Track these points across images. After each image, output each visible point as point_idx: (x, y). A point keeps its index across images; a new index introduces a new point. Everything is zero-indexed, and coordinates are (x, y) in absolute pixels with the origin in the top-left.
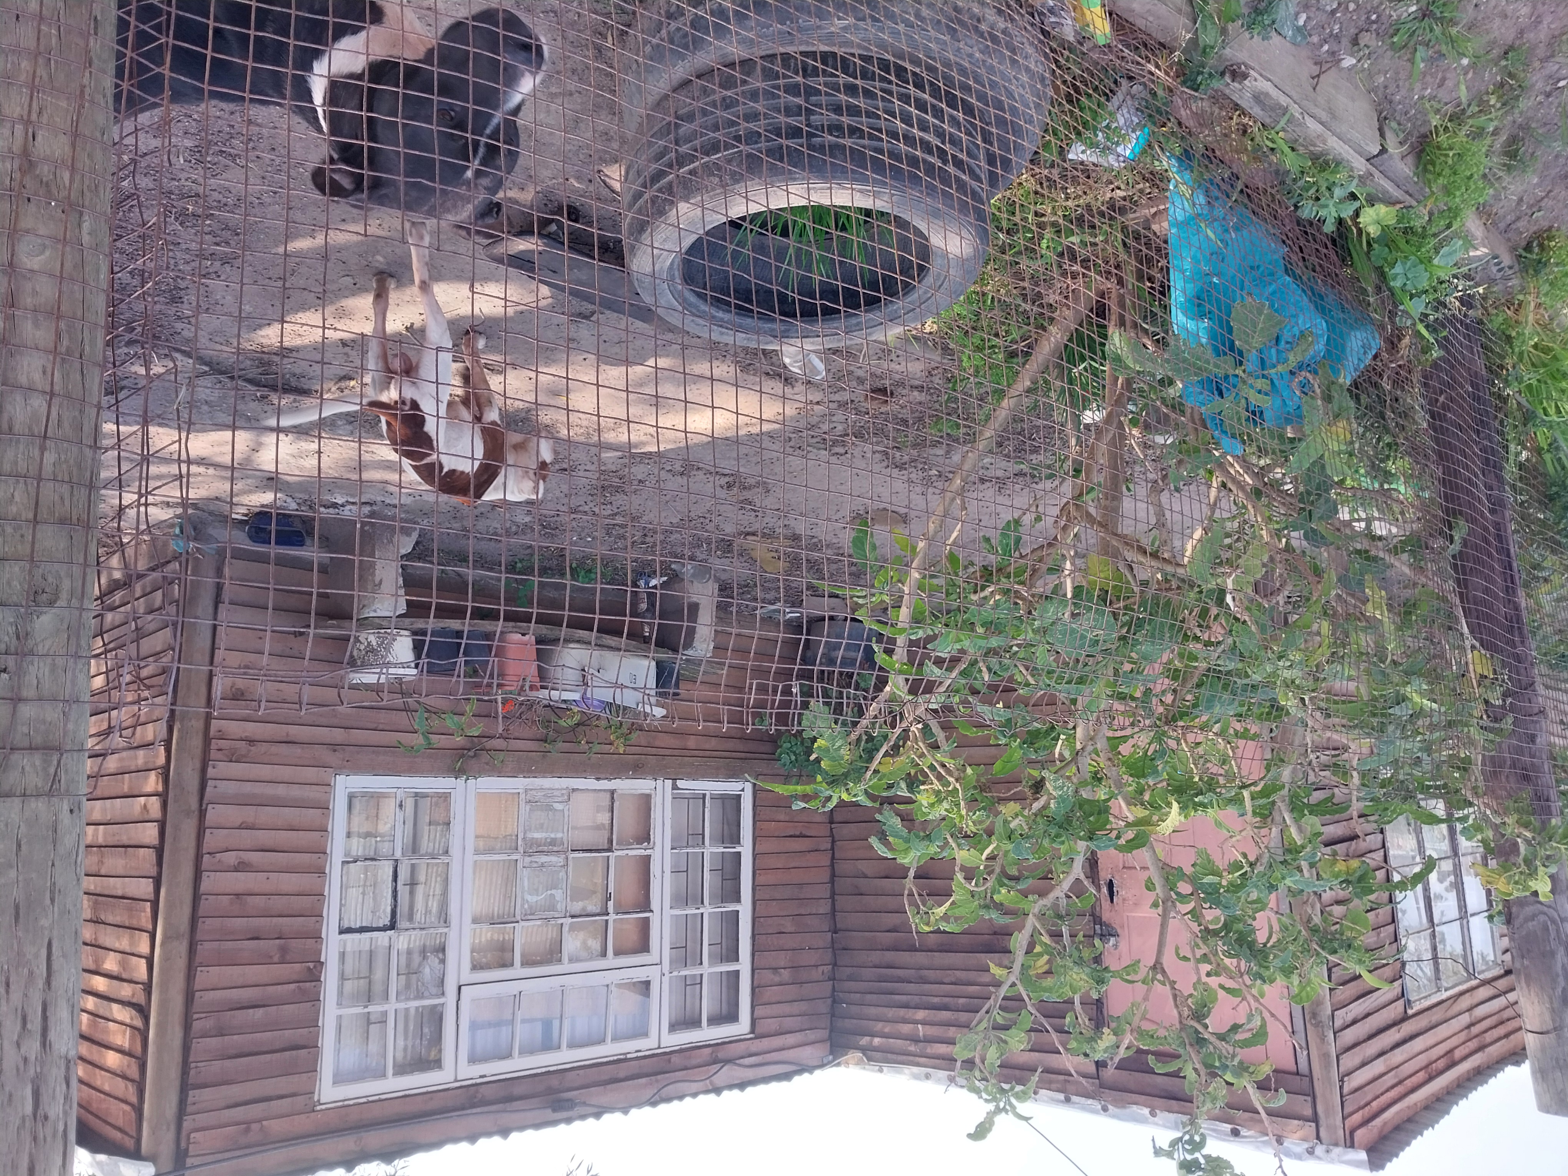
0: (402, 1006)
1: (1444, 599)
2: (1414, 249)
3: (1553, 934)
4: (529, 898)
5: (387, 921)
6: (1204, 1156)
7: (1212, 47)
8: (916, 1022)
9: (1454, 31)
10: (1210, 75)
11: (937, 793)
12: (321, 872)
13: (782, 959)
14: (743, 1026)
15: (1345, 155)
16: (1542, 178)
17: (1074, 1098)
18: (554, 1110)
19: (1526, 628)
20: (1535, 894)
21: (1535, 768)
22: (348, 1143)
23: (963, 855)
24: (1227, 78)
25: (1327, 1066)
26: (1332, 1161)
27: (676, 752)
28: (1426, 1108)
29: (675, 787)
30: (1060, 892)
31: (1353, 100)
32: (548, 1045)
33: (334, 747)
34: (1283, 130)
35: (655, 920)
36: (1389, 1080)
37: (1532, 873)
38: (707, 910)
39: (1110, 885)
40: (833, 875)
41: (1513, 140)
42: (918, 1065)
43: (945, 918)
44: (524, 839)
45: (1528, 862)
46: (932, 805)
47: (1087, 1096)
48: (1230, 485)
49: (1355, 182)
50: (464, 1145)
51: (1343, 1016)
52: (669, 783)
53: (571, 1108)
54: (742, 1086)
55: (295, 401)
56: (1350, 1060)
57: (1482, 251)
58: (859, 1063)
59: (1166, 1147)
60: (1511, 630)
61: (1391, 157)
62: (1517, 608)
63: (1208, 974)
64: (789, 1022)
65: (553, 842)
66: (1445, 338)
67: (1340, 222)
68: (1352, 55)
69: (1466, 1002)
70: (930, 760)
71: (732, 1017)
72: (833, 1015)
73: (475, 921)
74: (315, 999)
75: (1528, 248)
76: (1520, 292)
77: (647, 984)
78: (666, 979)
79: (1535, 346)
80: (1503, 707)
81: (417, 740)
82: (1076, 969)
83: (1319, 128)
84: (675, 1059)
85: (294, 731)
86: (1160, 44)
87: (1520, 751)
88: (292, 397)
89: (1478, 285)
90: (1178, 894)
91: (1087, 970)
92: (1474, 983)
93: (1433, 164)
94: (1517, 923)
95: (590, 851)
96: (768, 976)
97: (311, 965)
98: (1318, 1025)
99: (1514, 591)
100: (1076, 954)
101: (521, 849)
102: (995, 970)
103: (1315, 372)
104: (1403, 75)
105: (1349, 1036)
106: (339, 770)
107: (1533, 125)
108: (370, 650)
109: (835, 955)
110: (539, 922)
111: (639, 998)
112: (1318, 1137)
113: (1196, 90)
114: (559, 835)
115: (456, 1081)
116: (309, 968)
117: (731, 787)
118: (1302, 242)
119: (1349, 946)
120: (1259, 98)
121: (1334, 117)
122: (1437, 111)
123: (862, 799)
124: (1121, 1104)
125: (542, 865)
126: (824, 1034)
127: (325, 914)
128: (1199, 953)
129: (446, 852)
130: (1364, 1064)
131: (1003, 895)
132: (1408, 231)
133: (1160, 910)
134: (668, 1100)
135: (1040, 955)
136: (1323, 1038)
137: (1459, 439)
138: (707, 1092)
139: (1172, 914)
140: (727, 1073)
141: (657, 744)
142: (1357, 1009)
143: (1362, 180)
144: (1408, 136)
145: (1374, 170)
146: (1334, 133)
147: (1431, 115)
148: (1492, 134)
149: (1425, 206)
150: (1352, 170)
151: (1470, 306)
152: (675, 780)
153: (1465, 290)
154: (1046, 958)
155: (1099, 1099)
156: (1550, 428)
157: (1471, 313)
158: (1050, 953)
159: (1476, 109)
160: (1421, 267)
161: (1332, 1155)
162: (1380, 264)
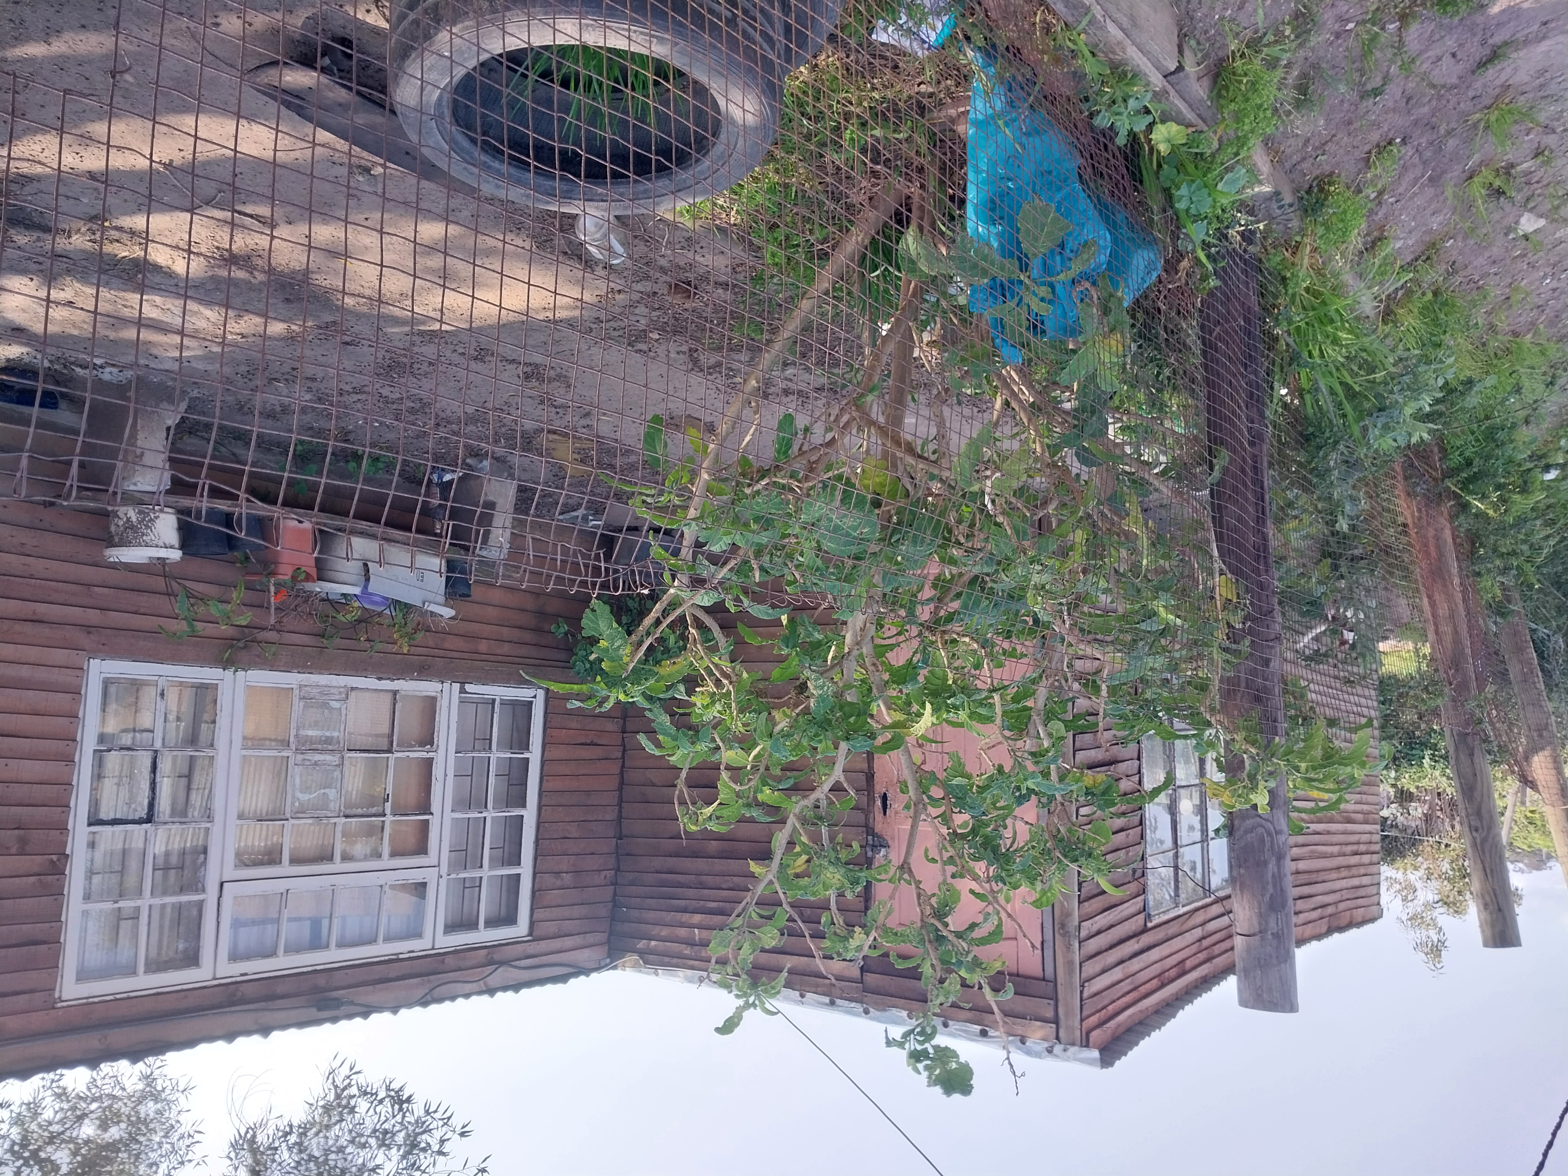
0: (157, 901)
1: (1197, 520)
2: (1200, 173)
3: (1268, 845)
4: (299, 795)
5: (143, 813)
6: (933, 1047)
8: (693, 926)
11: (712, 695)
12: (69, 760)
13: (565, 863)
14: (521, 929)
15: (1143, 67)
16: (1328, 121)
17: (839, 1002)
18: (320, 1009)
19: (1272, 559)
20: (1255, 807)
21: (1266, 690)
22: (93, 1041)
23: (730, 755)
25: (1071, 972)
26: (1068, 1059)
27: (465, 655)
28: (1157, 1012)
29: (463, 691)
30: (821, 794)
31: (1155, 11)
32: (317, 943)
33: (88, 628)
34: (1085, 31)
35: (434, 822)
36: (1125, 986)
37: (1254, 788)
38: (490, 814)
39: (884, 798)
40: (622, 783)
41: (1304, 75)
42: (692, 968)
43: (712, 818)
44: (297, 736)
45: (1252, 777)
46: (706, 707)
47: (851, 1000)
48: (1014, 404)
49: (1149, 95)
50: (220, 1044)
51: (1088, 927)
52: (456, 686)
53: (338, 1007)
54: (516, 987)
55: (39, 239)
56: (1091, 968)
57: (1267, 189)
58: (635, 966)
59: (898, 1038)
60: (1257, 559)
61: (1187, 76)
62: (1265, 538)
63: (953, 876)
64: (568, 925)
65: (328, 740)
66: (1223, 269)
67: (1133, 136)
69: (1200, 917)
70: (706, 662)
71: (511, 919)
72: (613, 919)
73: (241, 817)
74: (58, 893)
75: (1309, 191)
76: (1298, 233)
77: (424, 885)
78: (443, 882)
79: (1307, 290)
80: (1243, 630)
81: (181, 626)
82: (831, 869)
83: (1120, 35)
84: (449, 960)
85: (42, 609)
87: (1253, 672)
88: (35, 235)
89: (1258, 222)
90: (930, 797)
91: (842, 870)
92: (1208, 900)
93: (1226, 88)
94: (1237, 835)
95: (368, 751)
96: (549, 880)
97: (54, 858)
98: (1066, 934)
99: (1264, 522)
100: (833, 855)
101: (293, 747)
102: (755, 868)
103: (1094, 284)
105: (1093, 945)
106: (93, 654)
107: (1324, 65)
108: (129, 526)
109: (618, 861)
110: (310, 821)
111: (414, 899)
112: (1057, 1038)
114: (336, 734)
115: (215, 979)
116: (52, 861)
117: (523, 693)
118: (1094, 150)
119: (1090, 855)
121: (1135, 24)
122: (1236, 35)
123: (639, 699)
124: (882, 1007)
125: (316, 764)
126: (602, 937)
127: (72, 804)
128: (946, 856)
129: (212, 745)
130: (1103, 972)
131: (766, 795)
132: (1199, 156)
133: (911, 812)
134: (440, 1000)
135: (799, 855)
136: (1069, 947)
137: (1228, 370)
138: (480, 993)
139: (923, 817)
140: (502, 974)
141: (446, 645)
142: (1102, 921)
143: (1158, 96)
144: (1206, 57)
145: (1169, 88)
146: (1134, 43)
147: (1230, 38)
148: (1286, 66)
149: (1215, 132)
150: (1148, 84)
151: (1250, 242)
152: (463, 684)
153: (1246, 225)
154: (804, 857)
155: (862, 1002)
156: (1312, 369)
157: (1251, 248)
158: (808, 853)
159: (1272, 38)
160: (1205, 191)
161: (1069, 1053)
162: (1168, 184)
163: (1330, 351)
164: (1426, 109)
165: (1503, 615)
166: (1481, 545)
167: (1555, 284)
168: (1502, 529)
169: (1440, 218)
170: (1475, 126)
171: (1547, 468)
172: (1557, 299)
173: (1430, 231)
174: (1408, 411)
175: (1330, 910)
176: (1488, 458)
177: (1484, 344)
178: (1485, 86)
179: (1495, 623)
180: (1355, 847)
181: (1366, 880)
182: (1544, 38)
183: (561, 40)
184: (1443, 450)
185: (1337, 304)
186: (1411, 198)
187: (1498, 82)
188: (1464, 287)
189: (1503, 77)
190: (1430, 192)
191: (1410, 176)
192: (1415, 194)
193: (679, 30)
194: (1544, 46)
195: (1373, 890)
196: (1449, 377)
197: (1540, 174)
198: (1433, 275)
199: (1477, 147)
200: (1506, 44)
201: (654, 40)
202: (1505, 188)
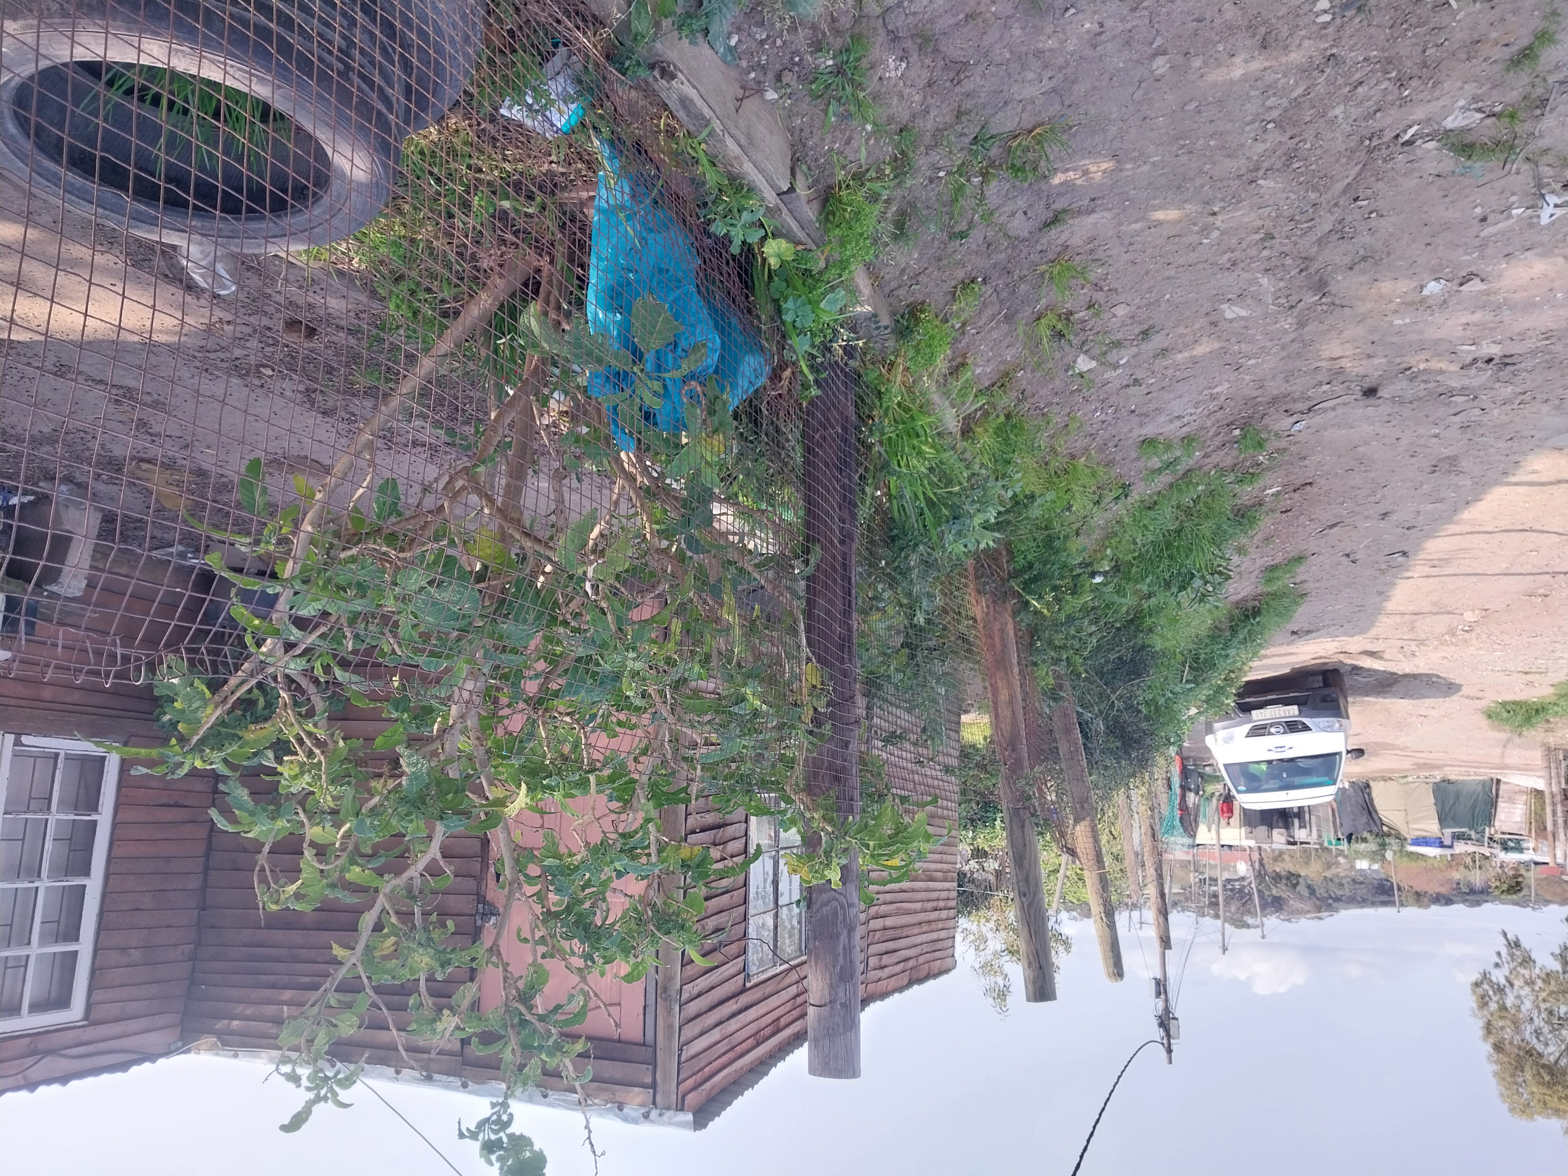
1: (791, 614)
2: (806, 290)
6: (509, 1136)
7: (643, 37)
8: (283, 1003)
9: (861, 95)
10: (639, 64)
11: (302, 765)
13: (134, 938)
14: (76, 1011)
15: (758, 183)
16: (921, 255)
17: (436, 1076)
19: (855, 649)
21: (845, 771)
23: (316, 831)
24: (656, 73)
25: (669, 1036)
26: (663, 1124)
27: (23, 703)
28: (751, 1071)
29: (18, 743)
30: (414, 872)
31: (771, 133)
34: (705, 141)
36: (722, 1047)
37: (828, 864)
38: (44, 884)
40: (209, 848)
41: (902, 213)
43: (298, 896)
45: (828, 854)
46: (295, 777)
47: (449, 1074)
49: (762, 210)
51: (690, 990)
52: (10, 737)
54: (64, 1079)
56: (690, 1031)
57: (866, 310)
58: (211, 1048)
59: (472, 1128)
60: (842, 648)
61: (798, 198)
62: (850, 630)
63: (544, 956)
64: (134, 1007)
66: (825, 380)
67: (746, 246)
68: (776, 91)
70: (298, 729)
71: (62, 1002)
72: (188, 998)
75: (903, 316)
76: (893, 353)
79: (899, 404)
80: (826, 714)
82: (421, 951)
83: (737, 150)
86: (594, 17)
87: (833, 754)
89: (858, 339)
90: (526, 876)
91: (432, 952)
93: (833, 213)
96: (113, 957)
98: (667, 999)
99: (850, 616)
100: (425, 935)
102: (338, 951)
103: (702, 384)
104: (817, 123)
105: (693, 1008)
107: (919, 205)
109: (199, 933)
112: (654, 1103)
113: (624, 74)
117: (93, 747)
119: (683, 927)
120: (685, 102)
121: (751, 143)
122: (843, 167)
123: (218, 767)
124: (481, 1080)
126: (175, 1018)
128: (538, 935)
130: (702, 1034)
131: (355, 873)
132: (807, 273)
133: (506, 891)
135: (387, 936)
136: (669, 1011)
137: (824, 474)
139: (518, 895)
140: (49, 1065)
142: (703, 983)
143: (770, 212)
144: (816, 182)
145: (782, 206)
146: (750, 159)
147: (837, 169)
148: (886, 201)
149: (823, 252)
150: (763, 199)
151: (851, 357)
152: (18, 735)
153: (848, 341)
154: (393, 939)
155: (460, 1076)
156: (899, 477)
157: (851, 363)
158: (396, 935)
159: (874, 175)
160: (809, 307)
161: (665, 1118)
162: (777, 296)
163: (914, 462)
164: (1003, 256)
165: (1055, 700)
166: (1039, 639)
167: (1103, 417)
168: (1056, 625)
169: (1013, 351)
170: (1042, 275)
171: (1093, 575)
172: (1105, 430)
173: (1005, 362)
174: (978, 520)
175: (911, 963)
176: (1045, 563)
177: (1047, 464)
178: (1049, 243)
179: (1049, 706)
180: (935, 904)
181: (943, 934)
182: (1093, 211)
183: (145, 61)
184: (1010, 553)
185: (922, 421)
186: (989, 332)
187: (1059, 242)
188: (1031, 412)
189: (1063, 238)
190: (1005, 327)
191: (989, 312)
192: (993, 329)
193: (283, 73)
194: (1093, 218)
195: (948, 943)
196: (1018, 490)
197: (1092, 323)
198: (1006, 401)
199: (1044, 293)
200: (1064, 211)
201: (254, 79)
202: (1065, 332)
